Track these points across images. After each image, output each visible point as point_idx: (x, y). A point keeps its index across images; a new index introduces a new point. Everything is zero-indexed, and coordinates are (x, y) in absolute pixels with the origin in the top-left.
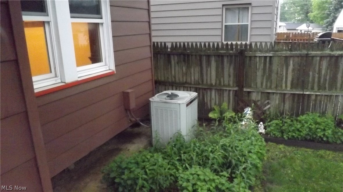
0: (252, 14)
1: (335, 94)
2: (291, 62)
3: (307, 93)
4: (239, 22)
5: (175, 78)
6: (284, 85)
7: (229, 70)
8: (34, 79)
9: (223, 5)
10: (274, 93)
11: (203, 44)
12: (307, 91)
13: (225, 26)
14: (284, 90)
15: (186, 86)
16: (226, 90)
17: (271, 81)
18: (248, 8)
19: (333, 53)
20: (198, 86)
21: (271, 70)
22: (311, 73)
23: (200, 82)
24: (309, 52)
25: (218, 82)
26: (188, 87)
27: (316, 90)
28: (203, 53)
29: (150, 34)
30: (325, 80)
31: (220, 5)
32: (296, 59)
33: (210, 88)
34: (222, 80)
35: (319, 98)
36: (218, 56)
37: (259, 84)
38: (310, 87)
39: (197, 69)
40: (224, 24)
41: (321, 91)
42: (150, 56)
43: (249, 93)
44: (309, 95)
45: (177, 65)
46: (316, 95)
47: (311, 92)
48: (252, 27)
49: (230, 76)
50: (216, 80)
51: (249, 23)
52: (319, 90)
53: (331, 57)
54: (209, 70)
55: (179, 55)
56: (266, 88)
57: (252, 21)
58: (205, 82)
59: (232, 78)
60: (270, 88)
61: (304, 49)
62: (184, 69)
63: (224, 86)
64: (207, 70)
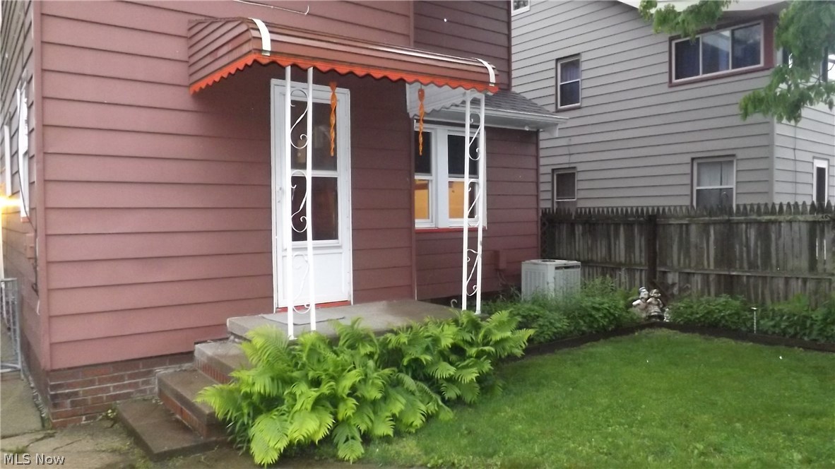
0: (737, 171)
1: (770, 275)
2: (712, 232)
3: (734, 273)
4: (721, 184)
5: (579, 255)
6: (706, 263)
7: (640, 242)
8: (416, 221)
9: (693, 159)
10: (694, 273)
11: (610, 210)
12: (733, 271)
13: (698, 191)
14: (706, 270)
15: (591, 264)
16: (638, 270)
17: (690, 257)
18: (732, 162)
19: (759, 218)
20: (604, 265)
21: (688, 242)
22: (737, 246)
23: (608, 260)
24: (731, 218)
25: (628, 259)
26: (593, 266)
27: (746, 269)
28: (610, 221)
29: (537, 196)
30: (756, 255)
31: (687, 159)
32: (718, 227)
33: (618, 266)
34: (633, 256)
35: (752, 280)
36: (628, 224)
37: (675, 262)
38: (738, 266)
39: (604, 243)
40: (696, 188)
41: (752, 270)
42: (536, 219)
43: (665, 273)
44: (738, 276)
45: (581, 237)
46: (748, 277)
47: (738, 271)
48: (738, 192)
49: (641, 251)
50: (626, 257)
51: (734, 186)
52: (750, 268)
53: (760, 223)
54: (617, 243)
55: (584, 224)
56: (685, 268)
57: (737, 182)
58: (613, 260)
59: (643, 254)
60: (690, 267)
61: (726, 214)
62: (590, 242)
63: (635, 264)
64: (615, 244)
